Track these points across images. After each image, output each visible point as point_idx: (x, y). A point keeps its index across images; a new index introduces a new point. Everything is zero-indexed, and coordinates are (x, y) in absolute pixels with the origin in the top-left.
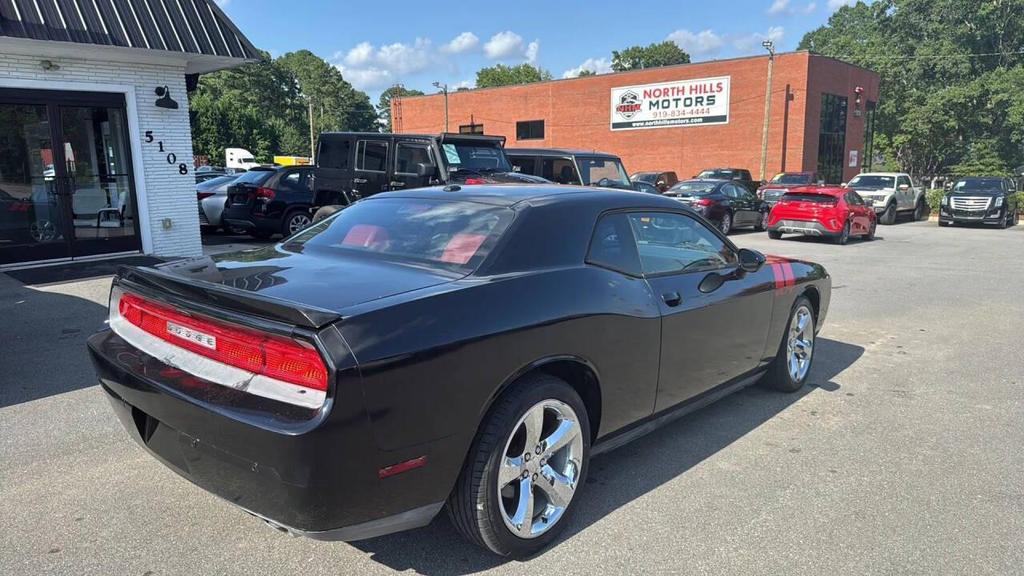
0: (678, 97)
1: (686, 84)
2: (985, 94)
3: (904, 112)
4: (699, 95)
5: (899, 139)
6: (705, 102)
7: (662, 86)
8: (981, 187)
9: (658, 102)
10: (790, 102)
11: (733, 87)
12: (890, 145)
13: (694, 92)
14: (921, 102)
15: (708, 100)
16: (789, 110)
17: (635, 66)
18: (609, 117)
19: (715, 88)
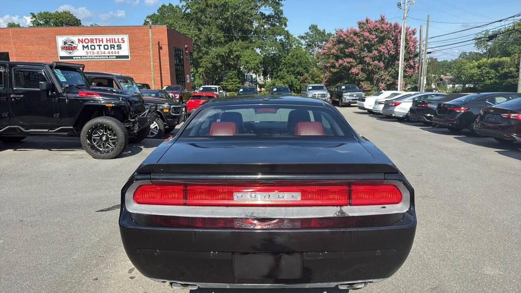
0: (100, 44)
1: (104, 37)
2: (231, 52)
3: (201, 58)
4: (112, 44)
5: (200, 70)
6: (116, 48)
7: (89, 37)
8: (249, 91)
9: (88, 46)
10: (161, 50)
11: (131, 41)
12: (197, 72)
13: (108, 42)
14: (207, 53)
15: (117, 47)
16: (161, 55)
17: (47, 23)
18: (57, 53)
19: (120, 41)
